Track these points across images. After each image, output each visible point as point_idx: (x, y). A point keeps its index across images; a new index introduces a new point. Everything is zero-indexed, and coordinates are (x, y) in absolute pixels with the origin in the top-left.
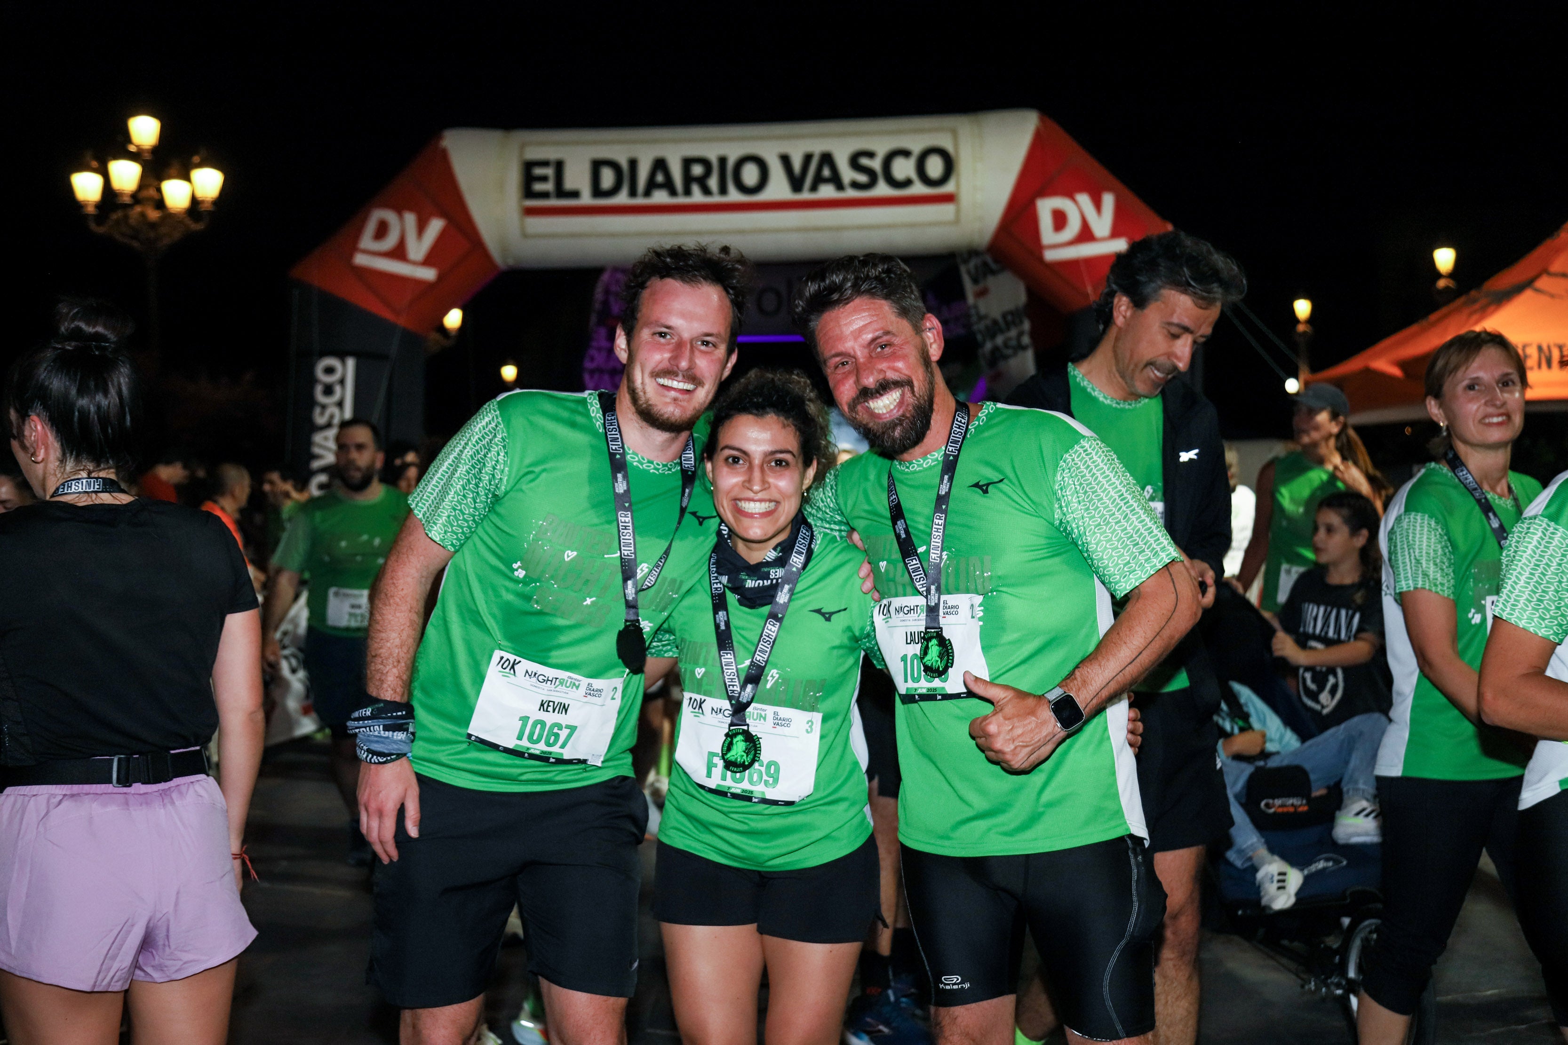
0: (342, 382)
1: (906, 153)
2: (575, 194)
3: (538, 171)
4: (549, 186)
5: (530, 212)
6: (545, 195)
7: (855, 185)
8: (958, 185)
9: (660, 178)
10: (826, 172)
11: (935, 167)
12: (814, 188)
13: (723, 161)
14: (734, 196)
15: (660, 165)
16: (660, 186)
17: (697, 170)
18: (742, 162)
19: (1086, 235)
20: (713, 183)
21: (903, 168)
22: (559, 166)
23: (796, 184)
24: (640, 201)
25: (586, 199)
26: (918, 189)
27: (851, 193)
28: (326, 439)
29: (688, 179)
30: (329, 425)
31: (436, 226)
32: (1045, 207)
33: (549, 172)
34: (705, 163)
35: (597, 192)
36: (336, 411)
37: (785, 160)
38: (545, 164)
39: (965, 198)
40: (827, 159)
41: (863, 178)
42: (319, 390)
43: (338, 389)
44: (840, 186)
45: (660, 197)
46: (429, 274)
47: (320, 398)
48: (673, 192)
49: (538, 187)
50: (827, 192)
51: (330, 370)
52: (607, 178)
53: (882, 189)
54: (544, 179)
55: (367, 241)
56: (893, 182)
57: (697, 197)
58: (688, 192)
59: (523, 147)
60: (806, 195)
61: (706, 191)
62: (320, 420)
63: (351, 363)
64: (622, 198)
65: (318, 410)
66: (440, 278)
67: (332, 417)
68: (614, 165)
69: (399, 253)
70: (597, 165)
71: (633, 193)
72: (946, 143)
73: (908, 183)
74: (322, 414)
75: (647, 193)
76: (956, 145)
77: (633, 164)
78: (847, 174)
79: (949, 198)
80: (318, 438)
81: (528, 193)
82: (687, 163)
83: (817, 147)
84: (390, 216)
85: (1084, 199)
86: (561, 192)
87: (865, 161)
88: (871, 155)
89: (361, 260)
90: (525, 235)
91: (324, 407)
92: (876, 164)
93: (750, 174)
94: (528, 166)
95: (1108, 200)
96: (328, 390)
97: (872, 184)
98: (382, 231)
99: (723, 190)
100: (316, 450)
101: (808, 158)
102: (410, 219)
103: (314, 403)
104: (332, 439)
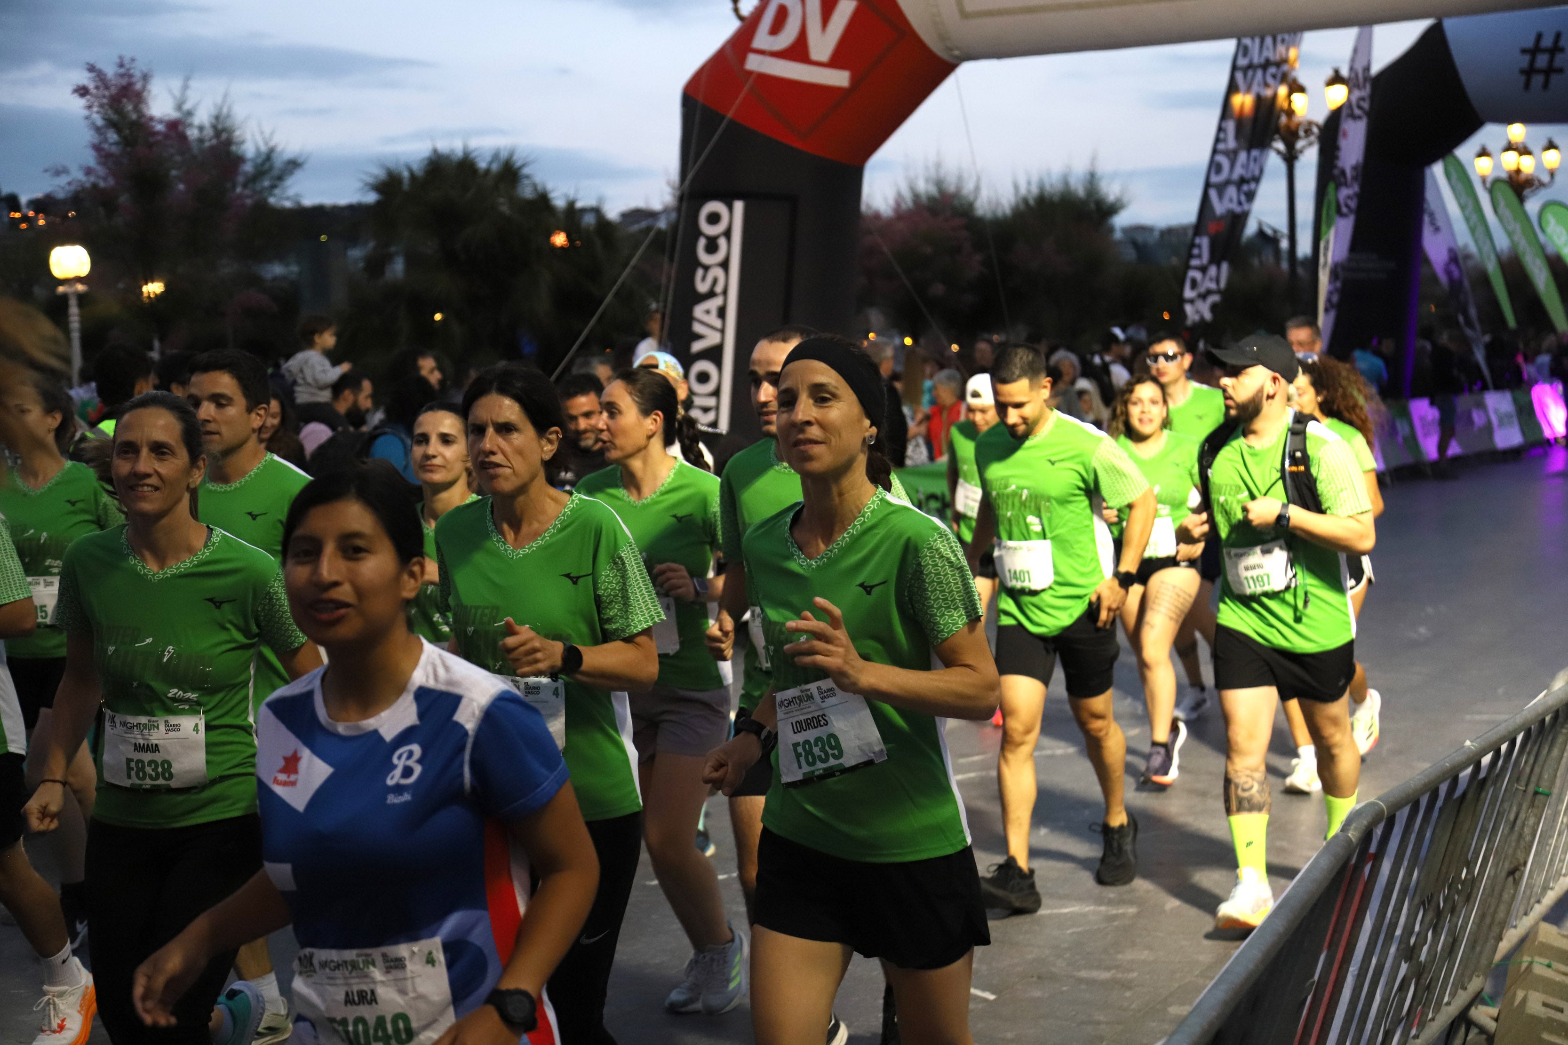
0: (728, 234)
28: (708, 312)
30: (711, 294)
31: (848, 7)
36: (719, 272)
42: (702, 243)
43: (722, 242)
46: (839, 78)
47: (704, 257)
51: (714, 219)
55: (761, 36)
62: (702, 287)
63: (739, 206)
65: (700, 272)
66: (855, 81)
67: (715, 281)
69: (800, 50)
74: (704, 278)
80: (699, 311)
89: (753, 62)
90: (963, 15)
91: (706, 268)
96: (712, 247)
98: (780, 22)
100: (697, 328)
103: (696, 263)
104: (714, 312)
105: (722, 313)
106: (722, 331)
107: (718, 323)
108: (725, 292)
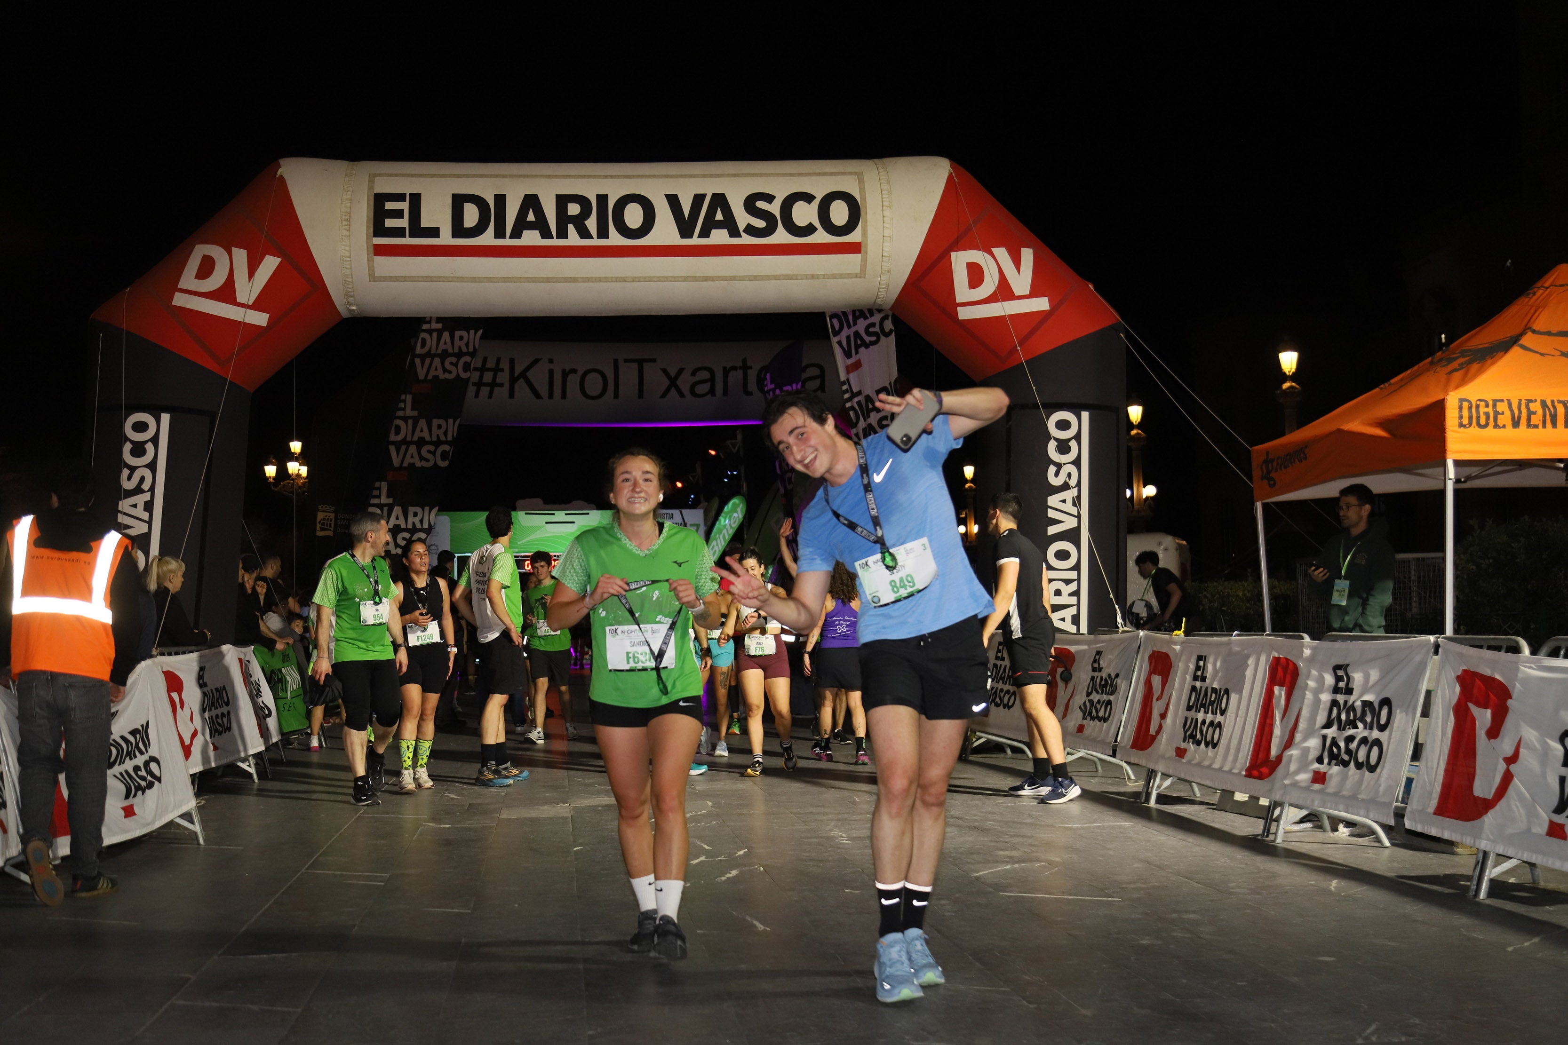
0: (155, 440)
1: (808, 198)
2: (434, 232)
3: (390, 205)
4: (404, 223)
5: (380, 250)
6: (399, 232)
7: (751, 230)
8: (865, 234)
9: (531, 217)
10: (719, 216)
11: (839, 213)
12: (705, 233)
13: (602, 199)
14: (615, 239)
15: (531, 202)
16: (531, 226)
17: (574, 209)
18: (624, 201)
19: (1004, 292)
20: (592, 224)
21: (804, 214)
22: (415, 200)
23: (685, 229)
24: (508, 242)
25: (446, 238)
26: (821, 236)
27: (746, 239)
28: (135, 506)
29: (563, 219)
30: (138, 490)
31: (270, 264)
32: (960, 260)
33: (404, 206)
34: (582, 200)
35: (459, 230)
36: (146, 472)
37: (673, 201)
38: (400, 197)
39: (872, 248)
40: (720, 200)
41: (760, 224)
42: (128, 447)
43: (150, 447)
44: (734, 232)
45: (531, 238)
46: (260, 319)
47: (130, 460)
48: (546, 233)
49: (390, 223)
50: (719, 237)
51: (140, 427)
52: (471, 216)
53: (781, 236)
54: (399, 214)
55: (188, 280)
56: (793, 229)
57: (574, 238)
58: (562, 233)
59: (372, 177)
60: (695, 241)
61: (584, 233)
62: (128, 485)
63: (165, 418)
64: (488, 238)
65: (126, 472)
66: (272, 322)
67: (142, 479)
68: (479, 201)
69: (226, 293)
70: (459, 201)
71: (500, 233)
72: (850, 186)
73: (810, 229)
74: (129, 478)
75: (516, 233)
76: (862, 190)
77: (501, 200)
78: (743, 219)
79: (855, 248)
80: (124, 505)
81: (379, 229)
82: (562, 201)
83: (709, 188)
84: (216, 252)
85: (1001, 253)
86: (417, 230)
87: (761, 204)
88: (769, 198)
89: (180, 300)
90: (373, 278)
91: (133, 469)
92: (774, 208)
93: (634, 216)
94: (380, 199)
95: (1027, 255)
96: (138, 450)
97: (770, 230)
98: (206, 268)
99: (603, 233)
100: (120, 519)
101: (699, 199)
102: (240, 255)
103: (121, 464)
104: (141, 506)
105: (149, 506)
106: (150, 523)
107: (145, 516)
108: (152, 489)
